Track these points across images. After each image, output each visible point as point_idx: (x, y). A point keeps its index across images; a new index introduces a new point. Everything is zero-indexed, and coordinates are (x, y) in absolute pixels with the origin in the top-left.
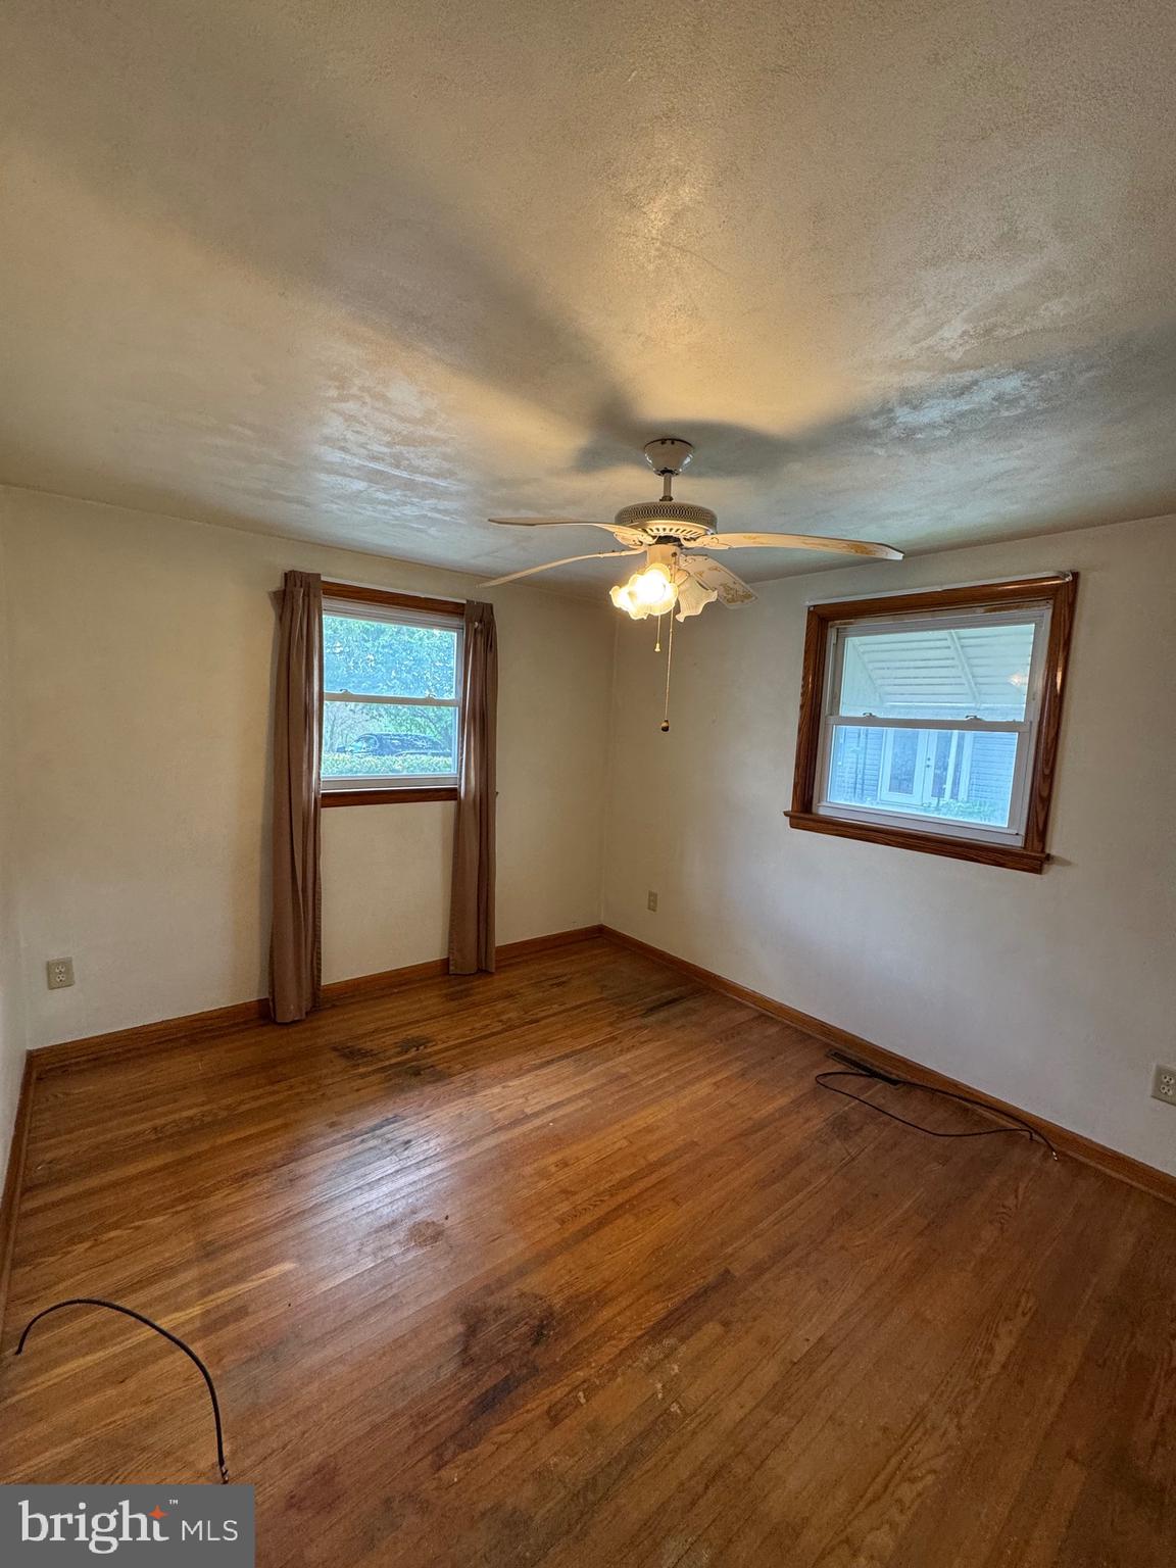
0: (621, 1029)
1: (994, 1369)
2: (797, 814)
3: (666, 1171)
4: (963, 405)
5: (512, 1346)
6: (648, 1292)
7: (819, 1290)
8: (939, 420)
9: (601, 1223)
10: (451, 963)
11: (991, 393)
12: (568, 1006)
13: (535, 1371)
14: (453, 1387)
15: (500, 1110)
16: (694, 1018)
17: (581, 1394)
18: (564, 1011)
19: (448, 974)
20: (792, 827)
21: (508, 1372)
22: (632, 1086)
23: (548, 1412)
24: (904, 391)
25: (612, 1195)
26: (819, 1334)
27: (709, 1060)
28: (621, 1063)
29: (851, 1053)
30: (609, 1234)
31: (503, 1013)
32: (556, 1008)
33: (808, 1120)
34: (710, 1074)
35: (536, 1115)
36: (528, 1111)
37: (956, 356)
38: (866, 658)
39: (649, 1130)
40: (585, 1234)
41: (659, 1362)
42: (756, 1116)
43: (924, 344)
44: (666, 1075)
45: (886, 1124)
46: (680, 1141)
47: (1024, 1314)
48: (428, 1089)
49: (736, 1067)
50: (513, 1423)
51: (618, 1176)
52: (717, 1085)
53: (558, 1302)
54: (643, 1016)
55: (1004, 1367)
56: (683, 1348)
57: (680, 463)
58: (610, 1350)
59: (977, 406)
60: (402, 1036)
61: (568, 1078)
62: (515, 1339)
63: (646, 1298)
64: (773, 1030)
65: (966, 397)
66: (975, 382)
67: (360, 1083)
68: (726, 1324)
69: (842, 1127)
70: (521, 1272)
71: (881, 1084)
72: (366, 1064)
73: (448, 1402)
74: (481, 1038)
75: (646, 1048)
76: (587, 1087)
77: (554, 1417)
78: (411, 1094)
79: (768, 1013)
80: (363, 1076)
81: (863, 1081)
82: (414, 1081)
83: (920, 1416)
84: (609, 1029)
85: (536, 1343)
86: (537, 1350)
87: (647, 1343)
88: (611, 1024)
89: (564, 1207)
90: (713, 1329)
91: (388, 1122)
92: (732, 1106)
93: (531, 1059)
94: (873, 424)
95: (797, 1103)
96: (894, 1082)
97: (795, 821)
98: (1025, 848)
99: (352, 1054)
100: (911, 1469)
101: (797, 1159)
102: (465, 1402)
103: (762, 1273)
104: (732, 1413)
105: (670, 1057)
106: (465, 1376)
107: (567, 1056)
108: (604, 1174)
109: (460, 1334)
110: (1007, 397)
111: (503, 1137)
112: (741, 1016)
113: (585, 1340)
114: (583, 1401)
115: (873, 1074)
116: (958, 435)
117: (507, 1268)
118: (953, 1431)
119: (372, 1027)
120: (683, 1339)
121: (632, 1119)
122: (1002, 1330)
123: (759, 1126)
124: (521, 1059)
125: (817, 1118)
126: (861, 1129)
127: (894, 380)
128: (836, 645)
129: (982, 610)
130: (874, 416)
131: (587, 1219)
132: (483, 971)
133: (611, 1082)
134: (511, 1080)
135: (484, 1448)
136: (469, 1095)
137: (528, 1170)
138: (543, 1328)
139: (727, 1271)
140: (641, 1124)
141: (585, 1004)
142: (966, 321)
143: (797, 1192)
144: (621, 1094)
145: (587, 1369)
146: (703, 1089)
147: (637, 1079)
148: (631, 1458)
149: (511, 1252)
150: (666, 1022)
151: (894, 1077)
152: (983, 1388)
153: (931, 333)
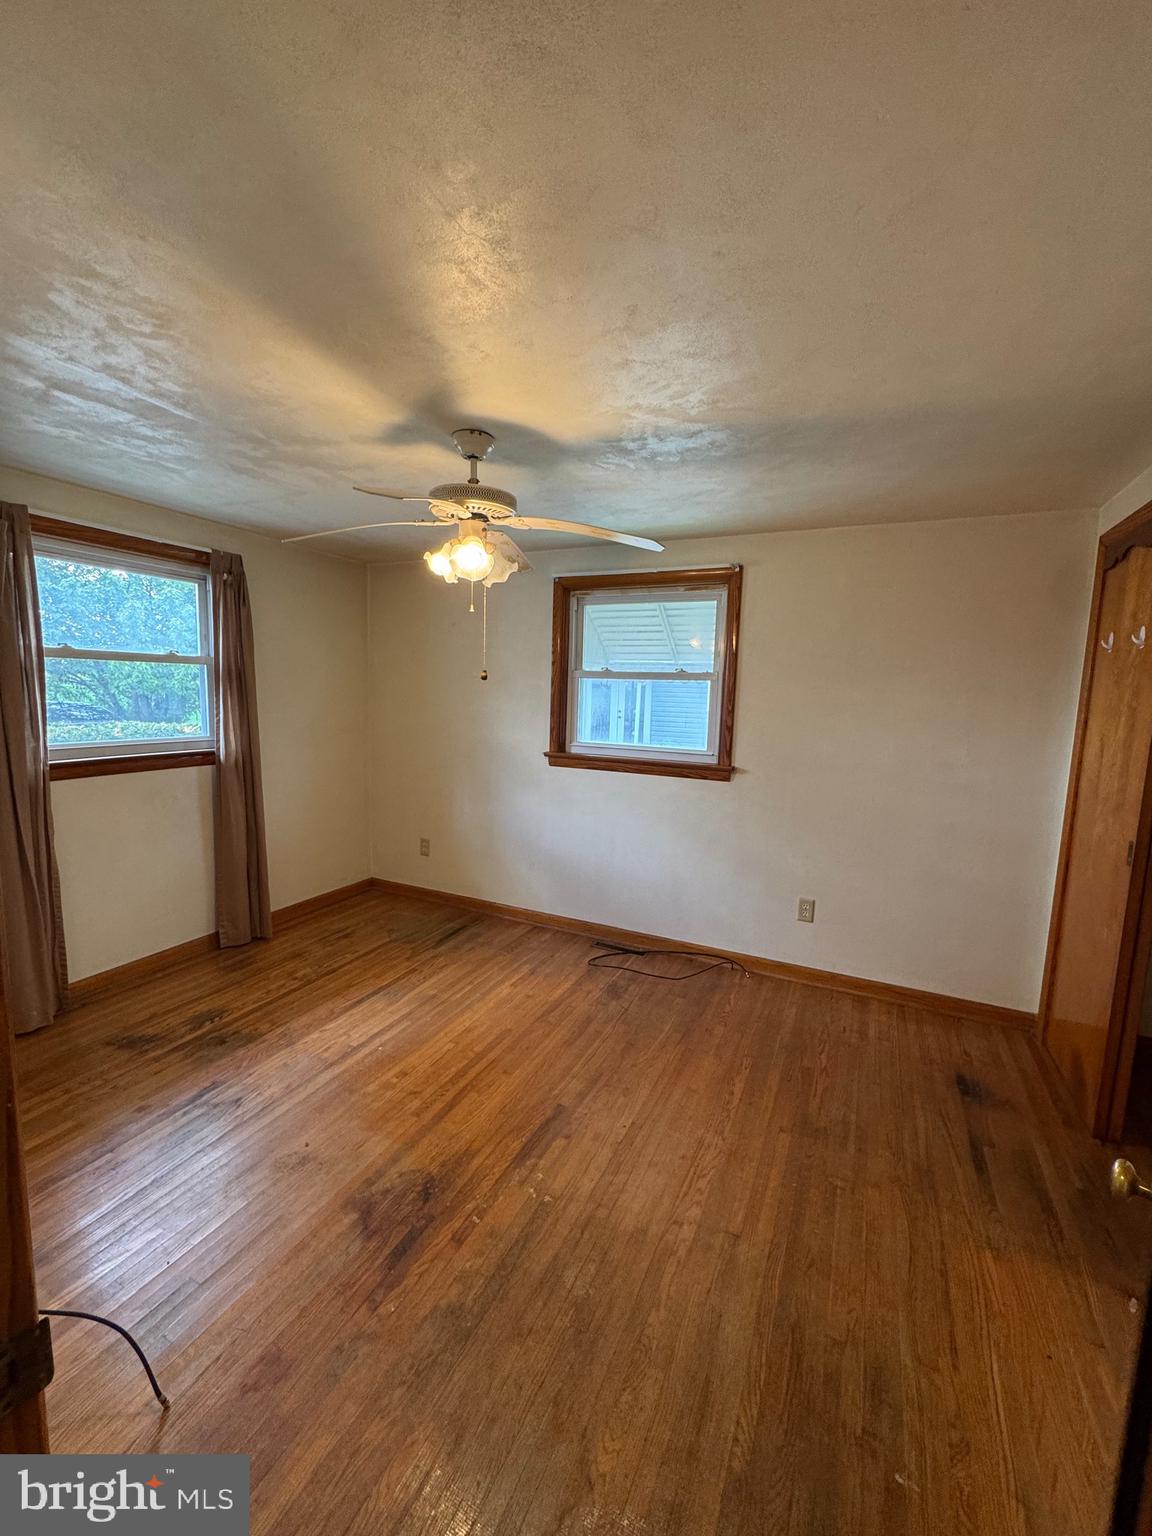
0: (418, 961)
1: (736, 1102)
2: (555, 754)
3: (492, 1056)
4: (691, 444)
5: (407, 1210)
6: (504, 1137)
7: (624, 1096)
8: (674, 451)
9: (451, 1105)
10: (221, 936)
11: (709, 439)
12: (361, 953)
13: (431, 1219)
14: (366, 1255)
15: (326, 1050)
16: (480, 940)
17: (475, 1218)
18: (357, 958)
19: (219, 948)
20: (550, 764)
21: (410, 1227)
22: (443, 1002)
23: (453, 1238)
24: (657, 428)
25: (453, 1084)
26: (630, 1121)
27: (503, 969)
28: (427, 987)
29: (608, 940)
30: (459, 1112)
31: (295, 971)
32: (349, 957)
33: (589, 992)
34: (507, 978)
35: (362, 1045)
36: (355, 1044)
37: (693, 413)
38: (596, 622)
39: (469, 1030)
40: (440, 1116)
41: (527, 1178)
42: (550, 999)
43: (676, 402)
44: (469, 987)
45: (643, 982)
46: (496, 1031)
47: (746, 1068)
48: (241, 1052)
49: (526, 969)
50: (427, 1256)
51: (454, 1069)
52: (514, 985)
53: (434, 1169)
54: (434, 948)
55: (741, 1100)
56: (542, 1162)
57: (484, 451)
58: (487, 1185)
59: (698, 446)
60: (190, 1014)
61: (382, 1009)
62: (407, 1205)
63: (504, 1142)
64: (547, 936)
65: (693, 439)
66: (701, 431)
67: (156, 1066)
68: (568, 1137)
69: (614, 992)
70: (395, 1160)
71: (634, 956)
72: (154, 1049)
73: (367, 1265)
74: (279, 998)
75: (446, 971)
76: (404, 1012)
77: (458, 1240)
78: (223, 1061)
79: (538, 925)
80: (156, 1060)
81: (620, 958)
82: (220, 1049)
83: (701, 1142)
84: (407, 964)
85: (426, 1201)
86: (428, 1205)
87: (515, 1168)
88: (408, 959)
89: (416, 1103)
90: (560, 1142)
91: (207, 1090)
92: (528, 997)
93: (340, 1003)
94: (631, 446)
95: (579, 983)
96: (642, 954)
97: (553, 759)
98: (719, 764)
99: (133, 1043)
100: (701, 1171)
101: (589, 1020)
102: (380, 1260)
103: (583, 1099)
104: (587, 1185)
105: (470, 973)
106: (372, 1245)
107: (375, 993)
108: (442, 1071)
109: (358, 1219)
110: (717, 444)
111: (336, 1070)
112: (519, 931)
113: (465, 1185)
114: (478, 1221)
115: (626, 951)
116: (683, 462)
117: (381, 1162)
118: (720, 1142)
119: (146, 1013)
120: (540, 1157)
121: (452, 1026)
122: (736, 1081)
123: (556, 1004)
124: (330, 1005)
125: (596, 988)
126: (627, 989)
127: (652, 419)
128: (577, 611)
129: (682, 589)
130: (634, 440)
131: (439, 1105)
132: (258, 939)
133: (423, 1004)
134: (326, 1023)
135: (409, 1281)
136: (287, 1046)
137: (371, 1088)
138: (428, 1189)
139: (559, 1105)
140: (461, 1028)
141: (379, 947)
142: (704, 393)
143: (594, 1040)
144: (436, 1011)
145: (474, 1202)
146: (505, 990)
147: (446, 996)
148: (524, 1240)
149: (379, 1150)
150: (456, 948)
151: (641, 950)
152: (732, 1116)
153: (682, 397)
